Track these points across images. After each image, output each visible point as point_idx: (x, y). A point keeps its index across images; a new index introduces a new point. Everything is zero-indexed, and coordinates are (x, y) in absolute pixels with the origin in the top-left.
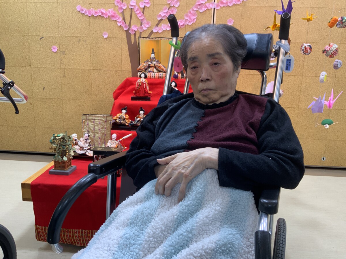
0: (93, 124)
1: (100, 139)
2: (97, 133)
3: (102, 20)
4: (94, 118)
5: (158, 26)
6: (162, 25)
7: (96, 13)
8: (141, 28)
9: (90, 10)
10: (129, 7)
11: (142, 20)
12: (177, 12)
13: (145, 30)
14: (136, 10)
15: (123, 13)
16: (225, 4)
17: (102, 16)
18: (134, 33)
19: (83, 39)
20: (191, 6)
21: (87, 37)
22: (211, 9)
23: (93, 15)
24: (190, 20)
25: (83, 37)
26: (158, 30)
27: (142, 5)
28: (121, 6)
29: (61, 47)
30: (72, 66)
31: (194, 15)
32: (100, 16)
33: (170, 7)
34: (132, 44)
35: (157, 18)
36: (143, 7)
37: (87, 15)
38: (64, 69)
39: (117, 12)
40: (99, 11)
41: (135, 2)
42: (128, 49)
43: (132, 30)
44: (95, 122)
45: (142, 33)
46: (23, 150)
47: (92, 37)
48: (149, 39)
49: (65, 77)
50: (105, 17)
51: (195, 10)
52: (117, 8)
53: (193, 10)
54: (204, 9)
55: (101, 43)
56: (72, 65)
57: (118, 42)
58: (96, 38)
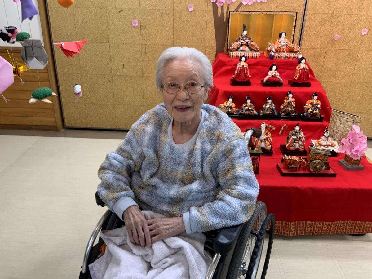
13: (233, 2)
18: (222, 5)
19: (166, 12)
21: (170, 10)
25: (166, 10)
26: (248, 2)
29: (142, 21)
30: (153, 42)
34: (219, 17)
38: (144, 45)
42: (213, 23)
43: (220, 3)
45: (230, 6)
46: (102, 127)
47: (176, 10)
48: (237, 12)
49: (146, 53)
55: (186, 17)
57: (203, 15)
58: (180, 11)
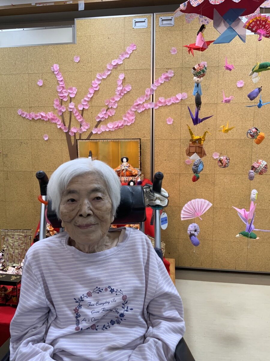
0: (12, 239)
1: (19, 256)
2: (17, 249)
3: (42, 123)
4: (13, 234)
5: (97, 128)
6: (102, 126)
7: (37, 116)
8: (81, 130)
9: (31, 114)
10: (68, 110)
11: (81, 122)
12: (115, 113)
13: (84, 132)
14: (74, 113)
15: (62, 116)
16: (163, 104)
17: (42, 119)
18: (74, 134)
19: (24, 142)
20: (129, 107)
21: (28, 140)
22: (149, 109)
23: (33, 119)
24: (129, 121)
25: (24, 140)
26: (97, 131)
27: (81, 107)
28: (61, 109)
29: (4, 150)
31: (132, 116)
32: (40, 119)
33: (108, 108)
35: (96, 120)
36: (81, 109)
37: (28, 118)
38: (6, 172)
39: (56, 115)
40: (39, 115)
41: (73, 105)
42: (68, 150)
43: (72, 132)
44: (14, 238)
45: (82, 135)
47: (34, 140)
48: (88, 140)
49: (8, 179)
50: (45, 120)
51: (133, 111)
52: (57, 111)
53: (131, 111)
54: (142, 110)
55: (42, 145)
56: (15, 168)
57: (58, 144)
58: (37, 140)
